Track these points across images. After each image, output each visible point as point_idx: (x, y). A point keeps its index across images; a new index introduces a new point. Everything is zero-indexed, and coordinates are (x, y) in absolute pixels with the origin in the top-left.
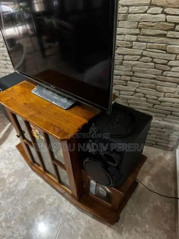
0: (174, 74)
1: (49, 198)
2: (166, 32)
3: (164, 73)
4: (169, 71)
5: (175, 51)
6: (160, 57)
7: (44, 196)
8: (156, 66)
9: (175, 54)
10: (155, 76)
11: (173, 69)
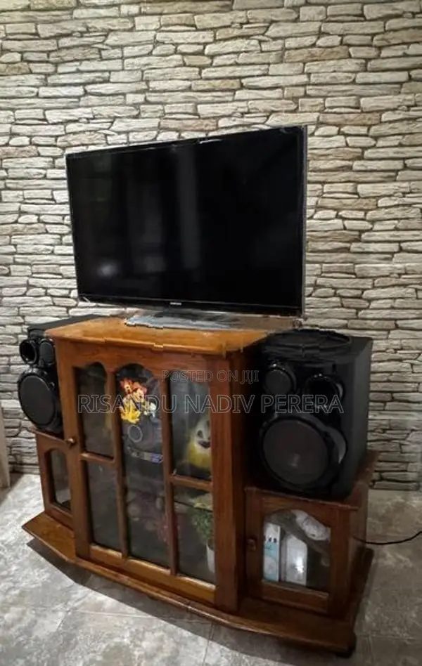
0: (377, 313)
1: (141, 640)
2: (348, 245)
3: (361, 313)
4: (368, 308)
5: (369, 274)
6: (347, 285)
7: (123, 638)
8: (344, 303)
9: (371, 277)
10: (345, 322)
11: (373, 305)
